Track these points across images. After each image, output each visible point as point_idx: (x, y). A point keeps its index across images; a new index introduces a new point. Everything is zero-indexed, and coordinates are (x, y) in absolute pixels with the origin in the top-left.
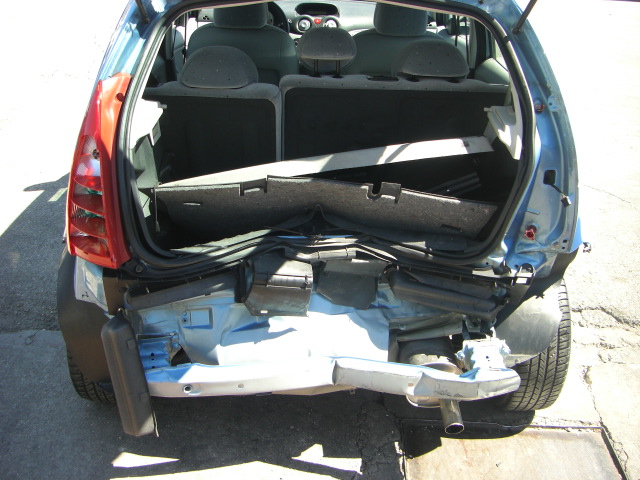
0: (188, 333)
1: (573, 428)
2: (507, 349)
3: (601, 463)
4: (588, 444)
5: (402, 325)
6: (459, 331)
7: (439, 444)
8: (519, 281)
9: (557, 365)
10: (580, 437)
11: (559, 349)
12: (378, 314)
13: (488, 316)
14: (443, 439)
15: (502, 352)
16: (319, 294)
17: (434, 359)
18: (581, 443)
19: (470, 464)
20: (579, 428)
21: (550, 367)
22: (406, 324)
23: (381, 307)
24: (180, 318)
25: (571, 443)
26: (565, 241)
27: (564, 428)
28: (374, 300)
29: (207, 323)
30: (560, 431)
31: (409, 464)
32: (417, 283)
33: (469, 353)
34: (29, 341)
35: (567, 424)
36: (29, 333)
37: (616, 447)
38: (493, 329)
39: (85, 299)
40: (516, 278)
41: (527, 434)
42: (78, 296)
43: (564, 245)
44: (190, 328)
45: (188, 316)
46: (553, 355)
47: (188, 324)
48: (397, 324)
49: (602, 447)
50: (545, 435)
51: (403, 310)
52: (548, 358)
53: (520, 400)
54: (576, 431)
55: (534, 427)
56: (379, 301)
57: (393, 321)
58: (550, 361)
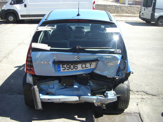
0: (49, 89)
1: (133, 113)
2: (115, 93)
3: (138, 120)
4: (135, 116)
5: (94, 89)
6: (105, 90)
7: (103, 116)
8: (117, 78)
9: (127, 98)
10: (134, 115)
11: (127, 94)
12: (89, 87)
13: (111, 86)
14: (103, 115)
15: (114, 94)
16: (76, 82)
17: (100, 95)
18: (134, 116)
19: (109, 119)
20: (134, 113)
21: (125, 98)
22: (95, 89)
23: (89, 85)
24: (48, 86)
25: (132, 116)
26: (126, 70)
27: (130, 113)
28: (88, 84)
29: (53, 87)
30: (129, 114)
31: (95, 119)
32: (96, 80)
33: (107, 94)
34: (15, 97)
35: (131, 112)
36: (15, 95)
37: (142, 117)
38: (112, 89)
39: (29, 82)
40: (116, 78)
41: (122, 114)
42: (27, 82)
43: (126, 71)
44: (50, 88)
45: (49, 86)
46: (126, 96)
47: (49, 88)
48: (92, 89)
49: (139, 117)
50: (126, 115)
51: (94, 86)
52: (125, 96)
53: (120, 106)
54: (133, 114)
55: (124, 113)
56: (89, 84)
57: (92, 88)
58: (125, 97)
